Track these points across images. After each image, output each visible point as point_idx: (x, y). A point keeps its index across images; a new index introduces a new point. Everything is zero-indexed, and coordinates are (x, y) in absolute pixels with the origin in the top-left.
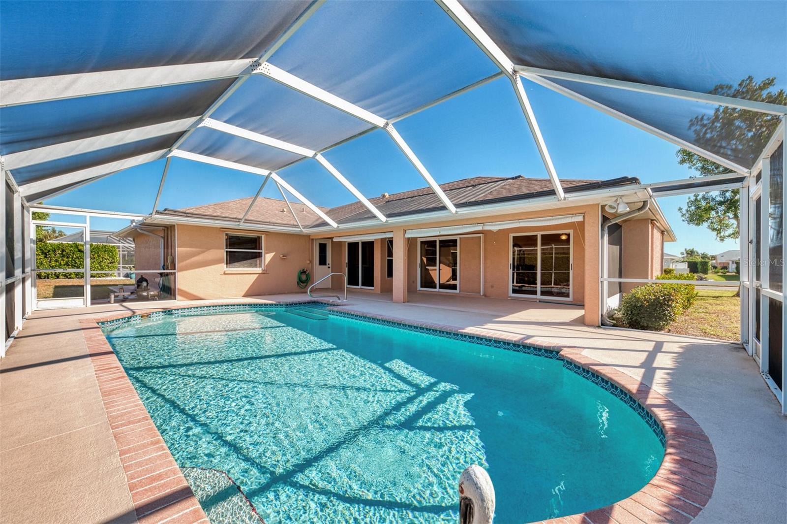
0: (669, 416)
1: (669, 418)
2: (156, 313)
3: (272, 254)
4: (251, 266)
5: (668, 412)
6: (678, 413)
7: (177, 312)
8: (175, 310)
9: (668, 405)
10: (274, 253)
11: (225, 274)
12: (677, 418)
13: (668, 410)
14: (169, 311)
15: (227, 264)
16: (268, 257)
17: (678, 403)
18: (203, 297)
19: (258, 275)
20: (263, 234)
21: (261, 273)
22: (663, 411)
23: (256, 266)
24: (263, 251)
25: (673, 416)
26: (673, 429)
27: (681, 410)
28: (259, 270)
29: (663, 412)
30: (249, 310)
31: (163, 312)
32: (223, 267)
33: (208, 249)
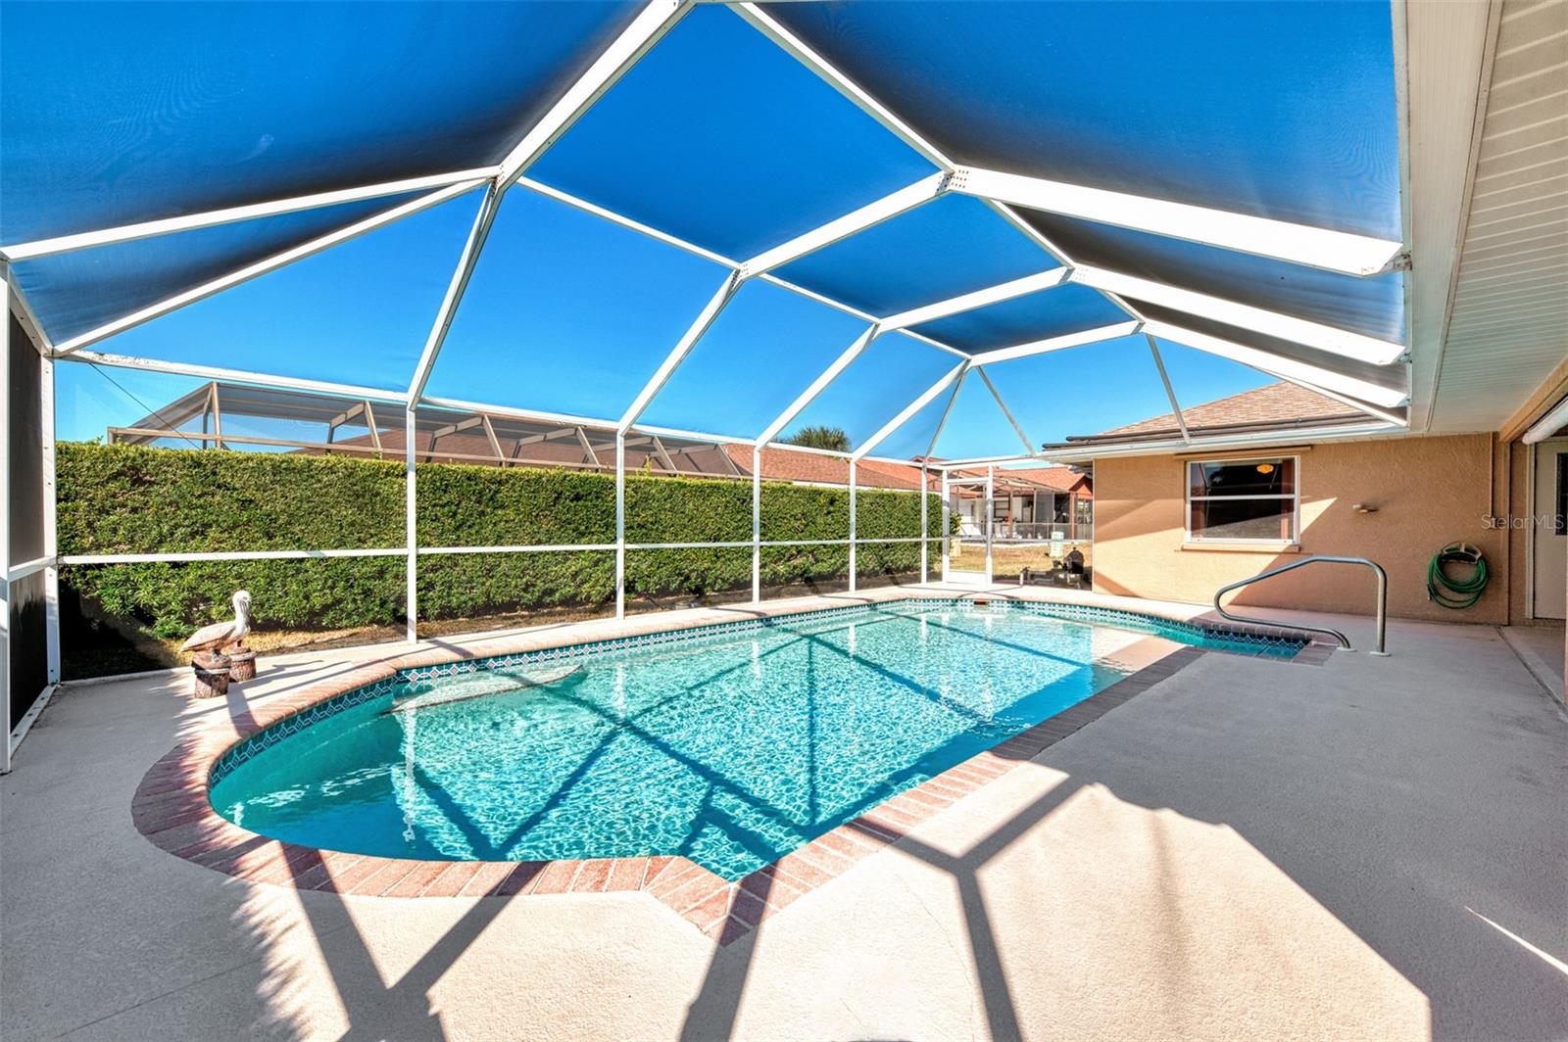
0: (219, 835)
1: (218, 832)
2: (998, 601)
3: (1324, 504)
4: (1257, 533)
5: (225, 843)
6: (201, 850)
7: (1031, 606)
8: (1029, 602)
9: (228, 860)
10: (1330, 501)
11: (1183, 550)
12: (203, 840)
13: (225, 847)
14: (1018, 602)
15: (1194, 528)
16: (1308, 513)
17: (208, 876)
18: (1139, 594)
19: (1274, 557)
20: (1296, 453)
21: (1284, 553)
22: (236, 840)
23: (1276, 534)
24: (1296, 496)
25: (210, 840)
26: (206, 816)
27: (198, 861)
28: (1280, 544)
29: (233, 838)
30: (1149, 628)
31: (1008, 602)
32: (1184, 536)
33: (1149, 499)
